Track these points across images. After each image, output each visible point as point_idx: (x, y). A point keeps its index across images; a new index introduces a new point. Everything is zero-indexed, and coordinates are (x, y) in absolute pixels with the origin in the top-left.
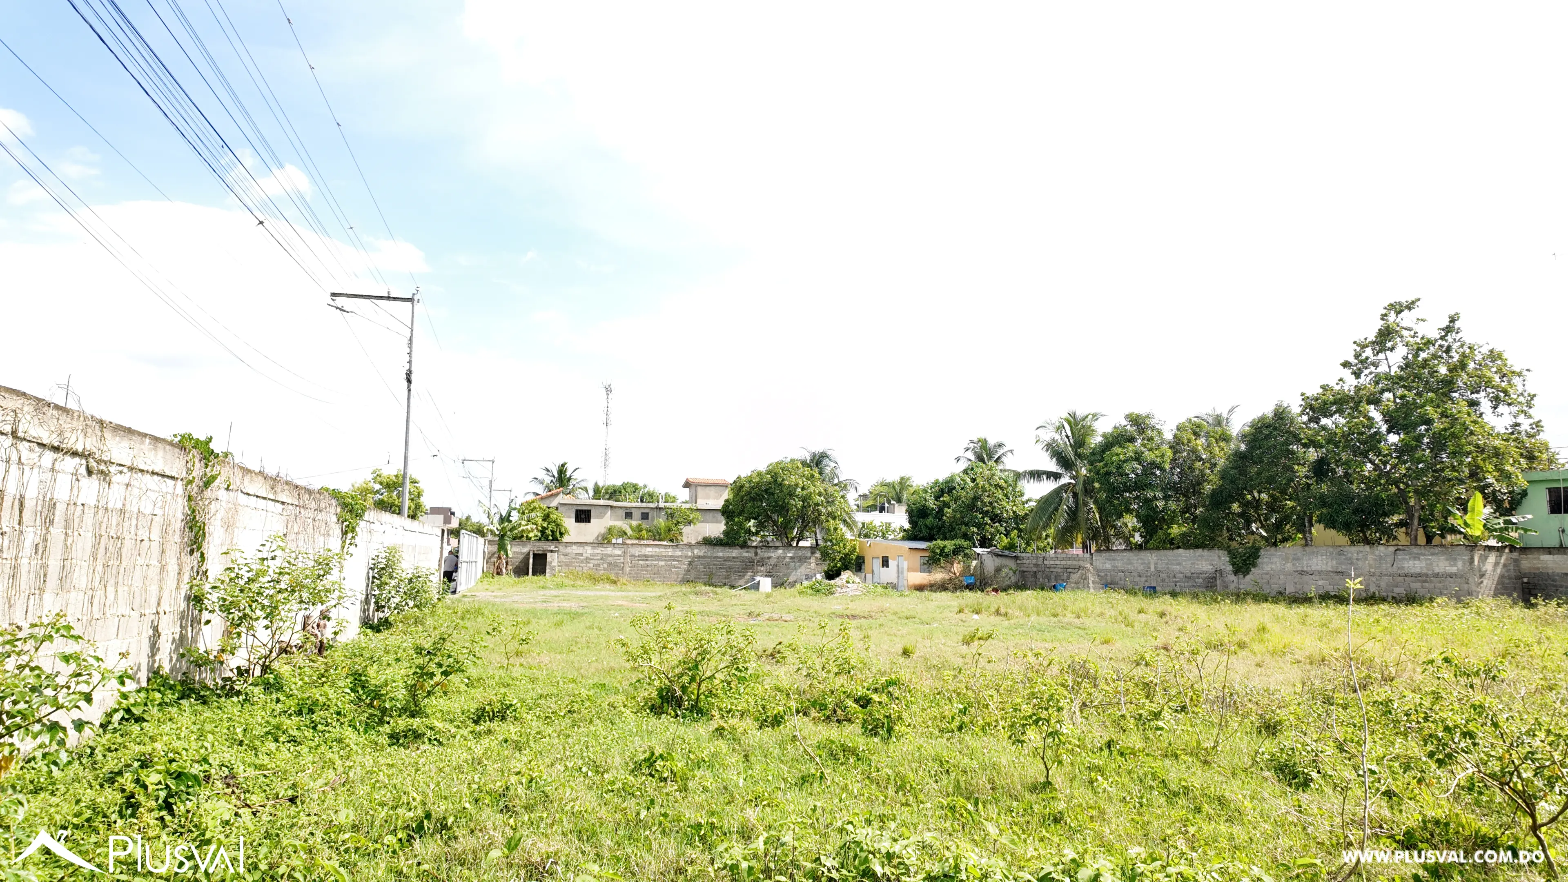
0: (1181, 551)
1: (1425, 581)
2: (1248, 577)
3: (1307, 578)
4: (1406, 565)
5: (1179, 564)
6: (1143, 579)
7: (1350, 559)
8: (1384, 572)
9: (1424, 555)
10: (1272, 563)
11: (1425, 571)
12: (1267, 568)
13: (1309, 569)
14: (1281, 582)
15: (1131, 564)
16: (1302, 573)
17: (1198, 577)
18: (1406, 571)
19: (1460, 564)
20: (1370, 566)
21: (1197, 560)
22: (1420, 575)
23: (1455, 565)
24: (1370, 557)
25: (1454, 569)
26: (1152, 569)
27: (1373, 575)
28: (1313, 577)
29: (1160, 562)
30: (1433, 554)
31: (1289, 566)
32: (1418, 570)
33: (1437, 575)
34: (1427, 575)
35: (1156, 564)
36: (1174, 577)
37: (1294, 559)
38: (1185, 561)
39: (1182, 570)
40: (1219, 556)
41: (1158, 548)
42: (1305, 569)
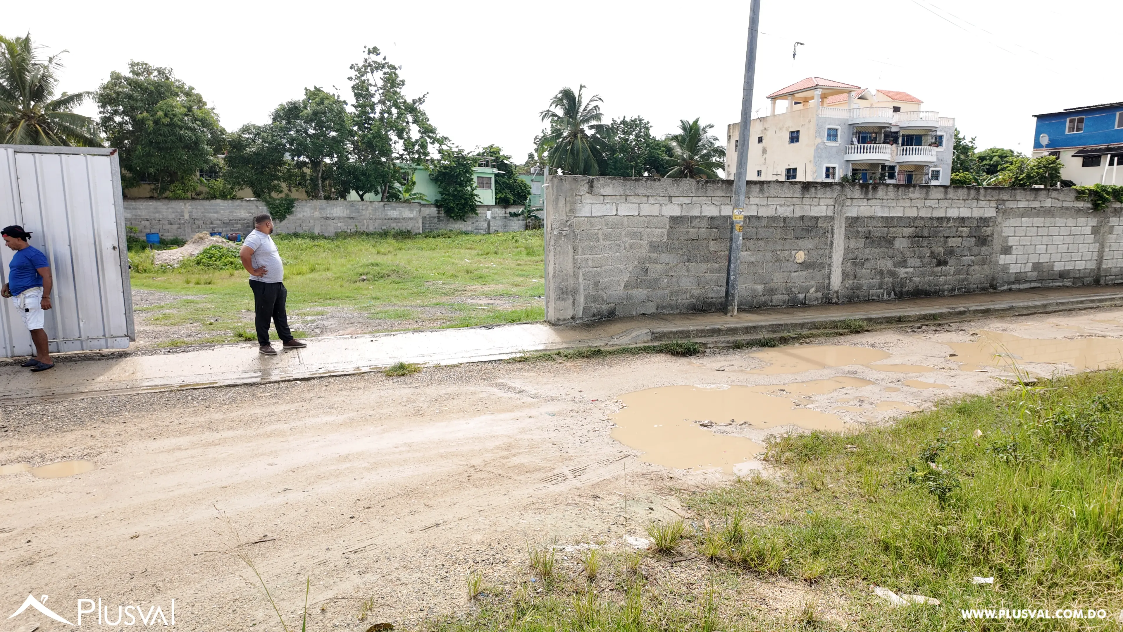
0: (218, 201)
1: (399, 222)
2: (284, 222)
3: (330, 222)
4: (389, 213)
5: (217, 212)
6: (175, 227)
7: (358, 209)
8: (378, 217)
9: (398, 207)
10: (304, 212)
11: (398, 217)
12: (300, 215)
13: (331, 216)
14: (310, 225)
15: (159, 212)
16: (327, 218)
17: (237, 223)
18: (389, 217)
19: (415, 212)
20: (370, 214)
21: (236, 209)
22: (396, 219)
23: (412, 213)
24: (370, 208)
25: (412, 216)
26: (187, 216)
27: (371, 219)
28: (334, 221)
29: (195, 211)
30: (402, 207)
31: (317, 214)
32: (395, 216)
33: (404, 219)
34: (399, 219)
35: (191, 212)
36: (212, 223)
37: (320, 209)
38: (223, 210)
39: (220, 217)
40: (257, 206)
41: (193, 199)
42: (328, 216)
